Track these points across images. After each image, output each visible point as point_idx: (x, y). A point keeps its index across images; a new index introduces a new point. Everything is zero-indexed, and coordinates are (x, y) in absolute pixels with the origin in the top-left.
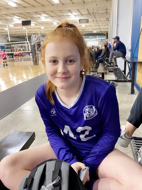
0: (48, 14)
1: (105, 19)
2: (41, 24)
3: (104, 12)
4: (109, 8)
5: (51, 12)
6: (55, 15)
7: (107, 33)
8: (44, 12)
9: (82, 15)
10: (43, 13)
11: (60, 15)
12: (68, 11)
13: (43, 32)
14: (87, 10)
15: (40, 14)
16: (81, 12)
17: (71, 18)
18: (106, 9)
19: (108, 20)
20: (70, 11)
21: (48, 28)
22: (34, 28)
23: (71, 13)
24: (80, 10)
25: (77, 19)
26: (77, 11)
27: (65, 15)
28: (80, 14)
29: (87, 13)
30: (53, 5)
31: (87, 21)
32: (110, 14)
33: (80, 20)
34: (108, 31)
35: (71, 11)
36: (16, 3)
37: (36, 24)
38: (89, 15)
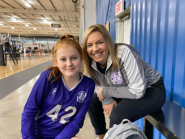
0: (19, 16)
3: (75, 20)
4: (79, 17)
5: (23, 15)
6: (27, 18)
7: (78, 38)
8: (15, 14)
10: (13, 14)
11: (32, 18)
12: (41, 16)
13: (13, 32)
14: (59, 16)
15: (10, 15)
16: (53, 18)
17: (44, 22)
18: (76, 18)
21: (19, 29)
24: (52, 16)
26: (50, 16)
29: (59, 19)
31: (59, 26)
32: (79, 22)
33: (52, 25)
34: (79, 36)
35: (44, 16)
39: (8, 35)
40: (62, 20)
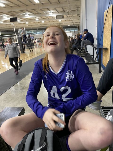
0: (31, 12)
1: (77, 15)
2: (26, 20)
3: (76, 9)
4: (79, 6)
5: (33, 10)
6: (37, 13)
7: (78, 26)
8: (28, 11)
9: (58, 12)
10: (27, 11)
11: (41, 13)
12: (47, 9)
13: (28, 26)
14: (62, 8)
15: (25, 13)
16: (57, 10)
17: (50, 15)
18: (77, 8)
19: (79, 15)
20: (48, 9)
21: (31, 23)
22: (20, 24)
23: (50, 11)
24: (56, 9)
25: (54, 15)
26: (54, 9)
27: (45, 12)
28: (56, 11)
29: (62, 11)
30: (34, 5)
31: (63, 17)
32: (80, 11)
33: (57, 16)
34: (79, 25)
35: (50, 9)
36: (4, 4)
37: (22, 20)
38: (64, 12)
39: (24, 29)
40: (64, 11)
